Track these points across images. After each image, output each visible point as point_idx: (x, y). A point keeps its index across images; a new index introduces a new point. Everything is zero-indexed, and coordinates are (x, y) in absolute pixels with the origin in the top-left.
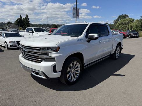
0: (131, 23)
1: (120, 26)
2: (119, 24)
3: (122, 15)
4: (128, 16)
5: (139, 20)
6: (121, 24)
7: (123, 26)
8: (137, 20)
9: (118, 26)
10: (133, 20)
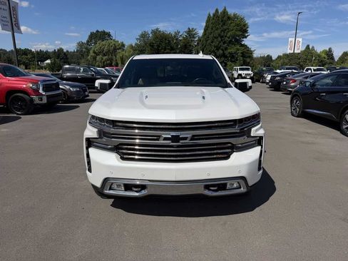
0: (120, 51)
1: (98, 58)
2: (94, 52)
3: (97, 31)
4: (109, 35)
5: (134, 45)
6: (100, 52)
7: (105, 58)
8: (131, 46)
9: (95, 58)
10: (123, 45)
